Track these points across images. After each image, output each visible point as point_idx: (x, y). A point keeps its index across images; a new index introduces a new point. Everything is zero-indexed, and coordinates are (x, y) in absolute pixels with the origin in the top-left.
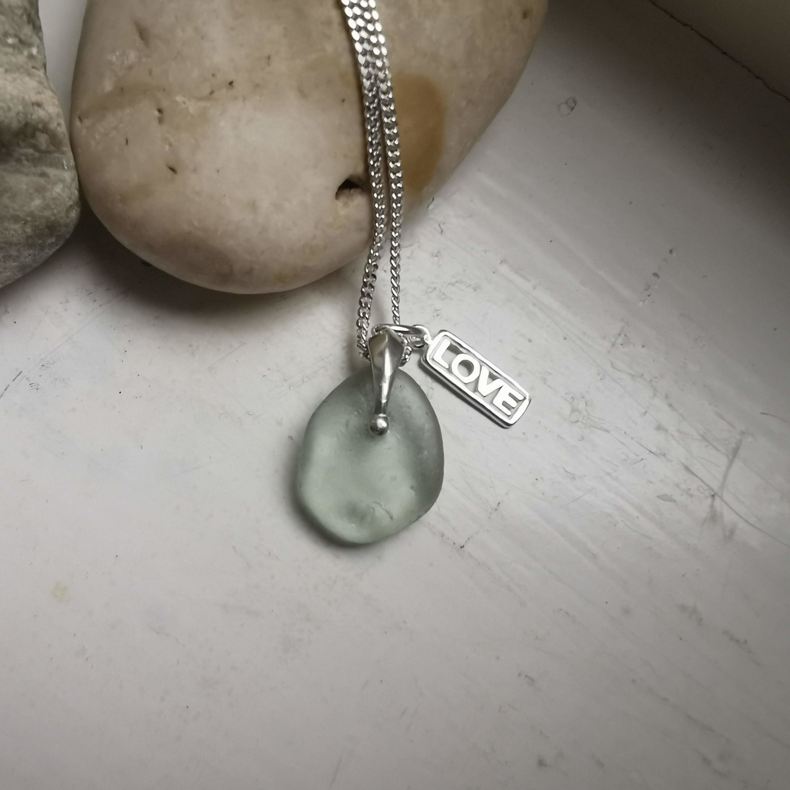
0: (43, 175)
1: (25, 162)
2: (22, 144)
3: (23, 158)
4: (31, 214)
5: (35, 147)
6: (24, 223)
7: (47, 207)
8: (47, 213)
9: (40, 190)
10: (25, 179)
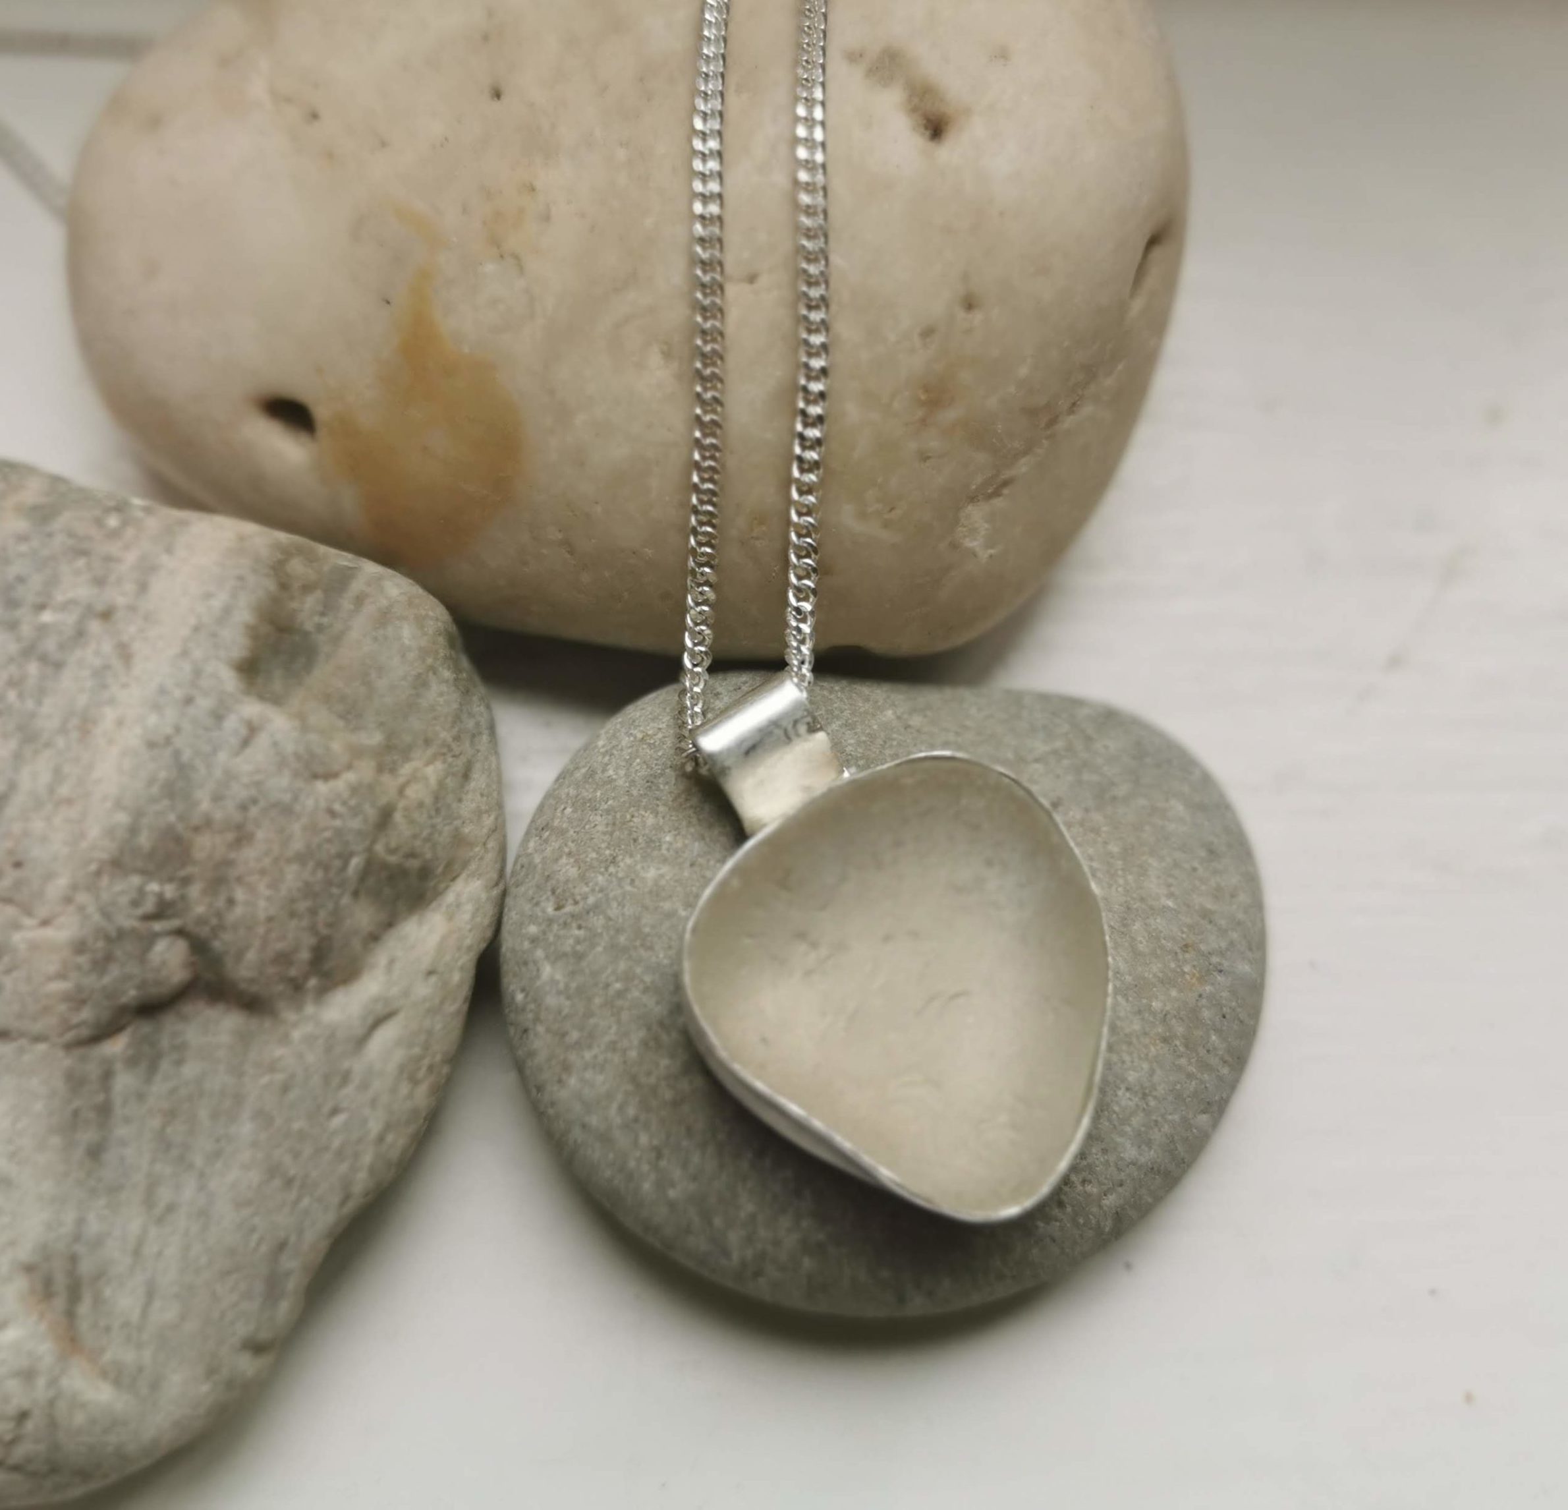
0: (360, 600)
1: (325, 620)
2: (294, 605)
3: (316, 619)
4: (424, 653)
5: (307, 588)
6: (435, 673)
7: (420, 621)
8: (431, 627)
9: (384, 618)
10: (354, 635)
